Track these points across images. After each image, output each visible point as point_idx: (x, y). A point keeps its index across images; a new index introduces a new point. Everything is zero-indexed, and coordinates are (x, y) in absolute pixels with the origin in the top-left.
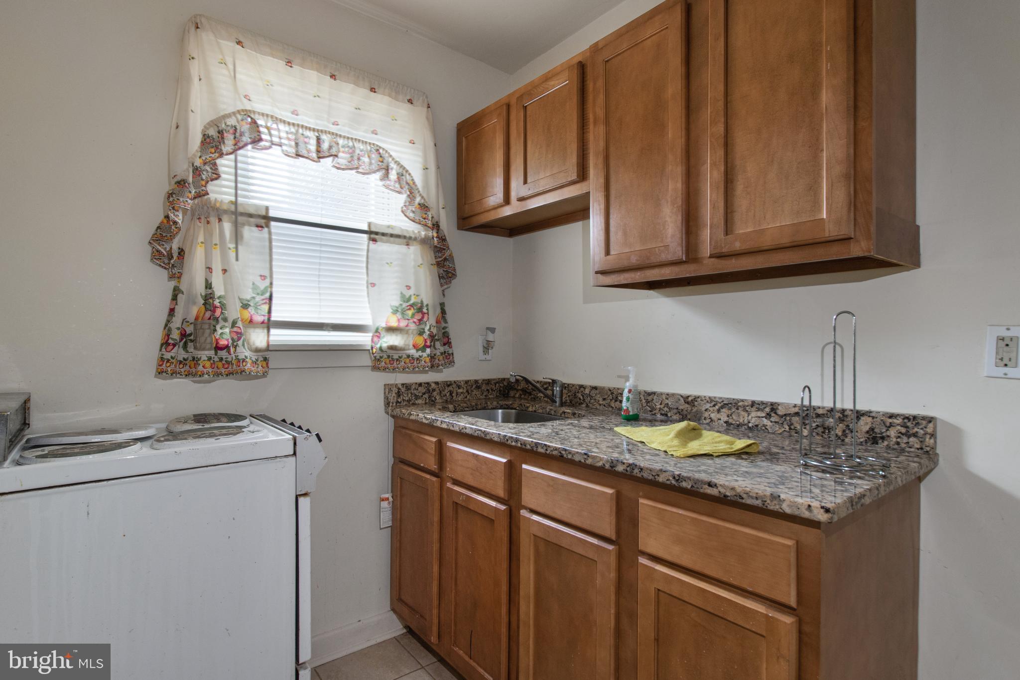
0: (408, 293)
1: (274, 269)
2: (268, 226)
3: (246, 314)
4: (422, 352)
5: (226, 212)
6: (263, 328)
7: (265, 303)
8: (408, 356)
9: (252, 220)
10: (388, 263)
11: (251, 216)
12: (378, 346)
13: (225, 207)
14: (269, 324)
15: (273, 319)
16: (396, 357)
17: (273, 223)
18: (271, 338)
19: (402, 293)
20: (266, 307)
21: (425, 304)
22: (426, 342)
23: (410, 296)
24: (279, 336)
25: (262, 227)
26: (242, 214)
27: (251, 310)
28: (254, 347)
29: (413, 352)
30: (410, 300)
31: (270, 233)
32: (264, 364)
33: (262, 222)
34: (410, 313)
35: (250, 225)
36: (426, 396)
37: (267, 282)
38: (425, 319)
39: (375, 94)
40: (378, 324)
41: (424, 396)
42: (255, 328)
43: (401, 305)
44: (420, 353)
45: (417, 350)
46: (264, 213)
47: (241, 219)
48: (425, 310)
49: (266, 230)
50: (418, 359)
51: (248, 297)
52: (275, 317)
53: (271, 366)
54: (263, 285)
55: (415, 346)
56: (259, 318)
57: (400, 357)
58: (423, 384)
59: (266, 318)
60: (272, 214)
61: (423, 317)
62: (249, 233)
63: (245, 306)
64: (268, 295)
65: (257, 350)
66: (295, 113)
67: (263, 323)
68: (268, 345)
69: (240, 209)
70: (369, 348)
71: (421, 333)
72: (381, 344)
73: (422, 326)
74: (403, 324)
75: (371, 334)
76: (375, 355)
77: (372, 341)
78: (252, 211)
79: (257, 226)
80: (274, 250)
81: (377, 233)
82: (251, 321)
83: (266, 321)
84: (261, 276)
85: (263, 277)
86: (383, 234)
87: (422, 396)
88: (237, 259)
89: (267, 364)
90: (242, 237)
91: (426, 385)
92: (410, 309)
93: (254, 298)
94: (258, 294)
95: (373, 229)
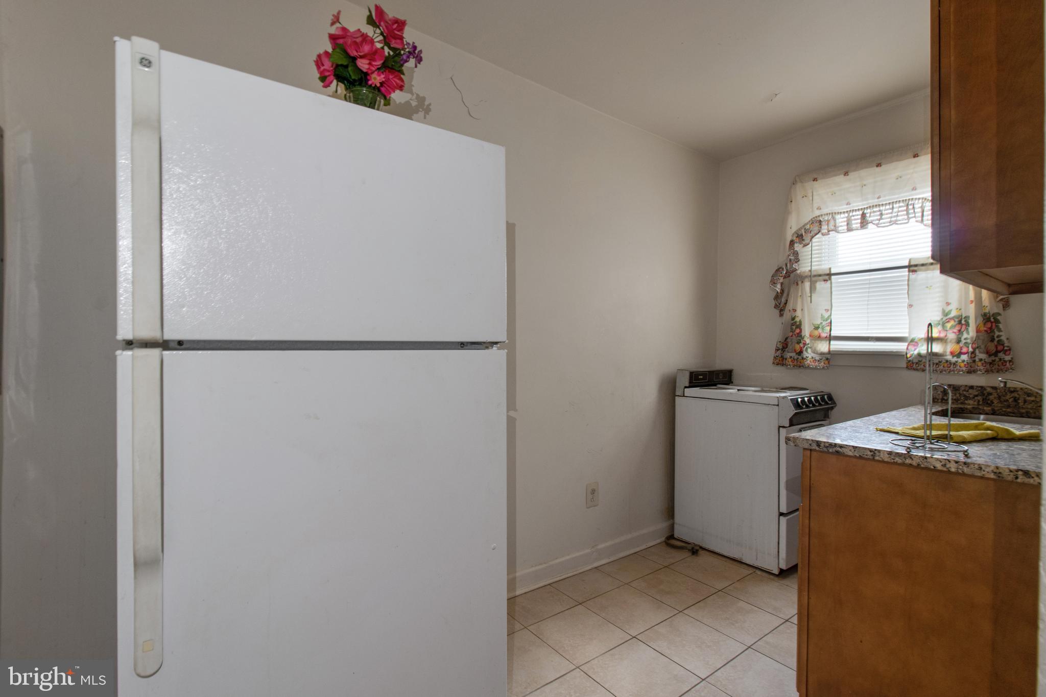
0: (947, 309)
1: (833, 305)
2: (830, 279)
3: (816, 333)
4: (957, 358)
5: (806, 277)
6: (827, 340)
7: (828, 326)
8: (947, 361)
9: (821, 278)
10: (927, 287)
11: (820, 275)
12: (916, 352)
13: (806, 274)
14: (830, 338)
15: (832, 335)
16: (937, 361)
17: (833, 277)
18: (831, 347)
19: (943, 309)
20: (828, 328)
21: (964, 316)
22: (961, 348)
23: (951, 311)
24: (836, 346)
25: (827, 280)
26: (815, 276)
27: (820, 330)
28: (819, 352)
29: (949, 357)
30: (950, 313)
31: (831, 283)
32: (827, 362)
33: (827, 277)
34: (948, 325)
35: (820, 281)
36: (979, 398)
37: (829, 313)
38: (962, 330)
39: (919, 158)
40: (913, 336)
41: (976, 398)
42: (821, 340)
43: (942, 319)
44: (955, 359)
45: (953, 357)
46: (828, 272)
47: (814, 279)
48: (963, 322)
49: (829, 282)
50: (954, 364)
51: (819, 323)
52: (833, 334)
53: (831, 363)
54: (826, 315)
55: (952, 353)
56: (824, 335)
57: (940, 362)
58: (975, 388)
59: (829, 334)
60: (833, 271)
61: (961, 328)
62: (820, 285)
63: (817, 328)
64: (829, 321)
65: (822, 354)
66: (848, 204)
67: (826, 337)
68: (829, 351)
69: (813, 273)
70: (905, 354)
71: (958, 341)
72: (919, 351)
73: (960, 336)
74: (942, 335)
75: (907, 344)
76: (909, 359)
77: (907, 349)
78: (820, 273)
79: (825, 281)
80: (833, 293)
81: (916, 266)
82: (819, 337)
83: (828, 336)
84: (826, 310)
85: (827, 310)
86: (923, 265)
87: (974, 398)
88: (811, 302)
89: (829, 362)
90: (815, 288)
91: (980, 389)
92: (948, 322)
93: (822, 323)
94: (824, 321)
95: (912, 263)
